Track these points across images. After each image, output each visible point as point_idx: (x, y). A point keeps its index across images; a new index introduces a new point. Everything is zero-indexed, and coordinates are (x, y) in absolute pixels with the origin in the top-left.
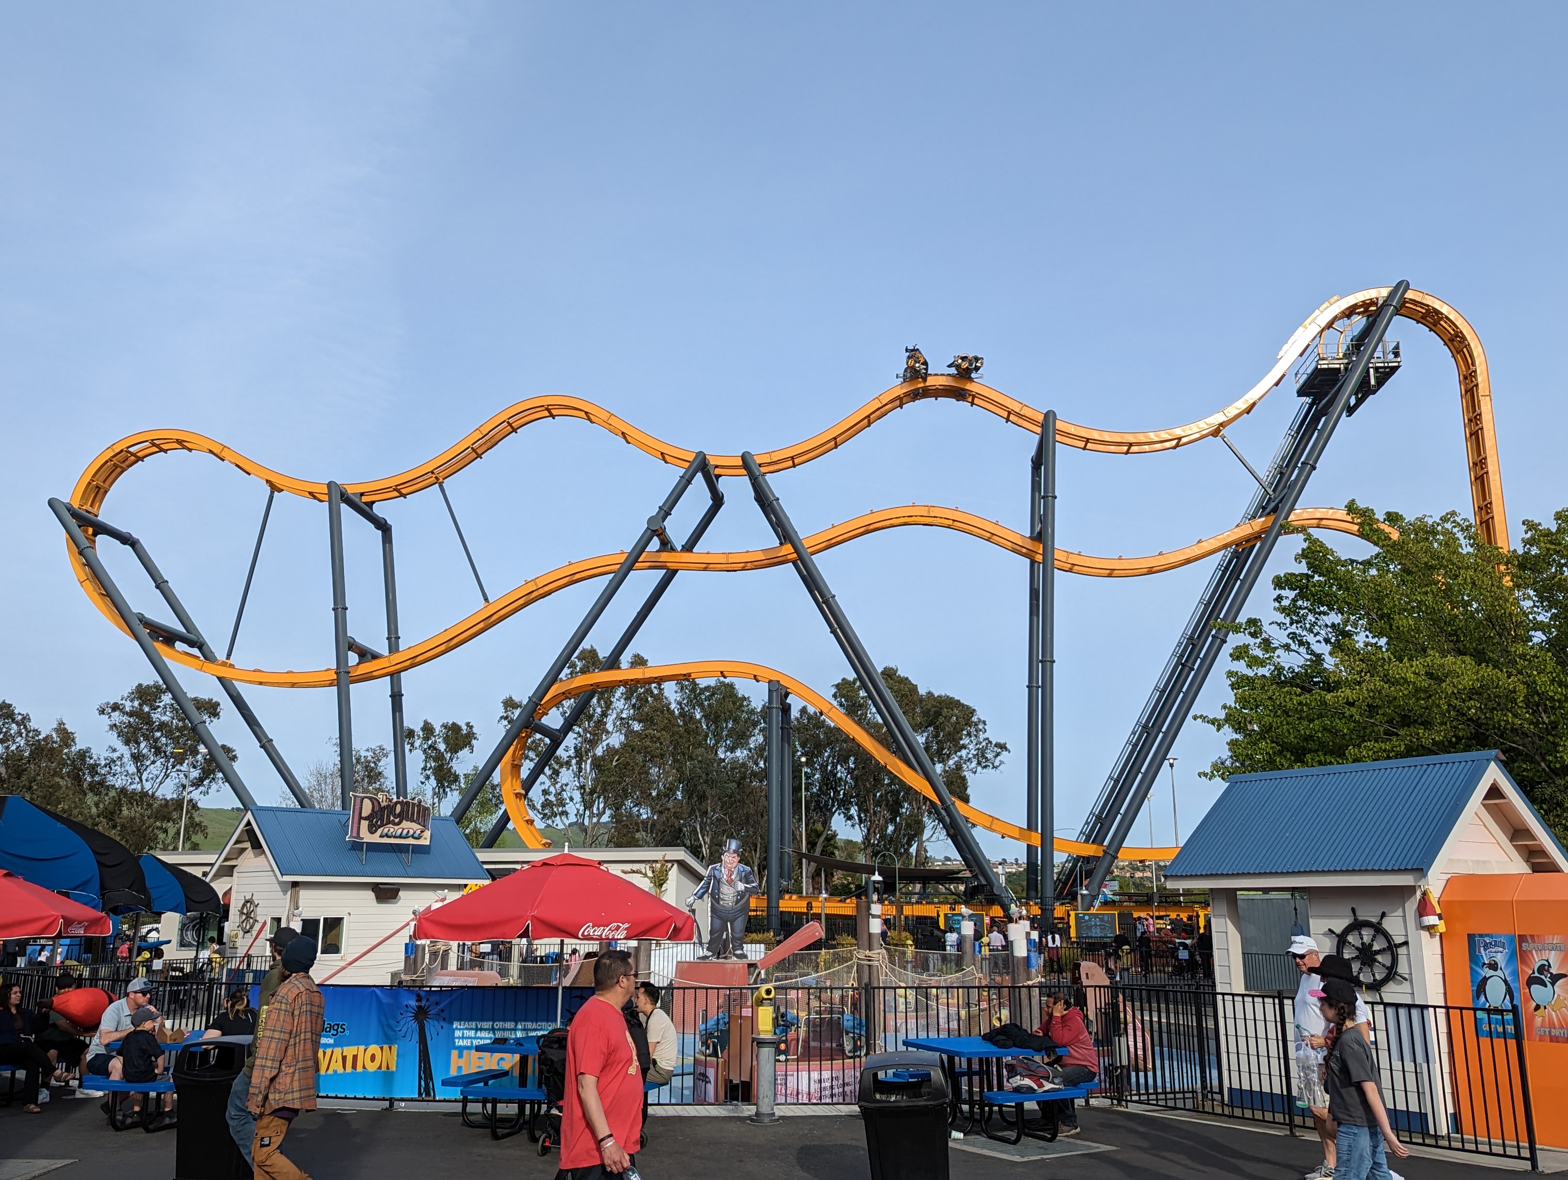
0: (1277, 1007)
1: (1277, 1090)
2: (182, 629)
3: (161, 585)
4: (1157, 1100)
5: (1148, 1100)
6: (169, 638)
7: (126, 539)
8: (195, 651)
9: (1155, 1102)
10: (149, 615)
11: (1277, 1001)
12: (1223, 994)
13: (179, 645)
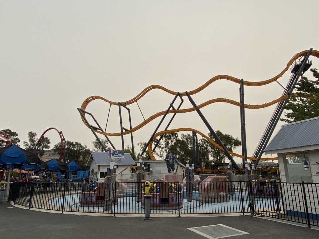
0: (302, 187)
1: (303, 211)
2: (99, 128)
3: (95, 121)
4: (261, 213)
5: (259, 213)
6: (97, 129)
7: (90, 114)
8: (101, 131)
9: (261, 214)
10: (93, 125)
11: (302, 185)
12: (283, 183)
13: (98, 130)
